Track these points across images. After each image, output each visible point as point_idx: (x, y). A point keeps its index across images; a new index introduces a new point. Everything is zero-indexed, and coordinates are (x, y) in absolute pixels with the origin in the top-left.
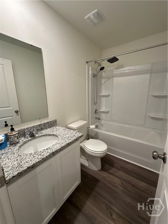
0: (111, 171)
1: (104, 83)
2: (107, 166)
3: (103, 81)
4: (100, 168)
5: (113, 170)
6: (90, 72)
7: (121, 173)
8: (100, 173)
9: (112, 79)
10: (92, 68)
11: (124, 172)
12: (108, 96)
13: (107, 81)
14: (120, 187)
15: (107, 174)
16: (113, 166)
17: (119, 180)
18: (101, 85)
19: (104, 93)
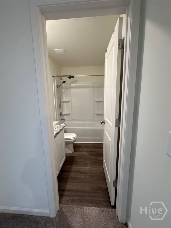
0: (80, 150)
1: (64, 92)
2: (77, 149)
3: (63, 90)
4: (73, 151)
5: (81, 149)
6: (55, 84)
7: (86, 149)
8: (74, 153)
9: (70, 89)
10: (56, 81)
11: (88, 148)
12: (68, 102)
13: (66, 90)
14: (87, 155)
15: (79, 152)
16: (81, 148)
17: (86, 152)
18: (62, 93)
19: (64, 100)
